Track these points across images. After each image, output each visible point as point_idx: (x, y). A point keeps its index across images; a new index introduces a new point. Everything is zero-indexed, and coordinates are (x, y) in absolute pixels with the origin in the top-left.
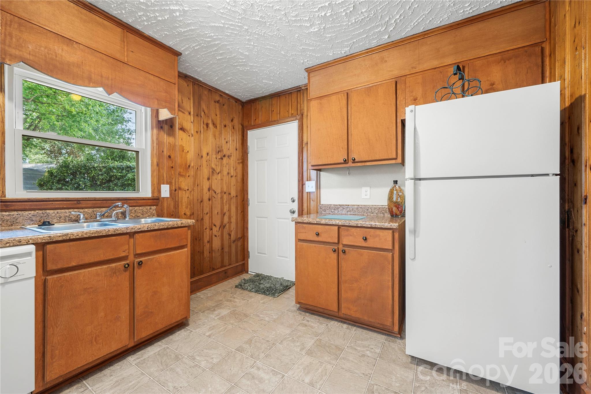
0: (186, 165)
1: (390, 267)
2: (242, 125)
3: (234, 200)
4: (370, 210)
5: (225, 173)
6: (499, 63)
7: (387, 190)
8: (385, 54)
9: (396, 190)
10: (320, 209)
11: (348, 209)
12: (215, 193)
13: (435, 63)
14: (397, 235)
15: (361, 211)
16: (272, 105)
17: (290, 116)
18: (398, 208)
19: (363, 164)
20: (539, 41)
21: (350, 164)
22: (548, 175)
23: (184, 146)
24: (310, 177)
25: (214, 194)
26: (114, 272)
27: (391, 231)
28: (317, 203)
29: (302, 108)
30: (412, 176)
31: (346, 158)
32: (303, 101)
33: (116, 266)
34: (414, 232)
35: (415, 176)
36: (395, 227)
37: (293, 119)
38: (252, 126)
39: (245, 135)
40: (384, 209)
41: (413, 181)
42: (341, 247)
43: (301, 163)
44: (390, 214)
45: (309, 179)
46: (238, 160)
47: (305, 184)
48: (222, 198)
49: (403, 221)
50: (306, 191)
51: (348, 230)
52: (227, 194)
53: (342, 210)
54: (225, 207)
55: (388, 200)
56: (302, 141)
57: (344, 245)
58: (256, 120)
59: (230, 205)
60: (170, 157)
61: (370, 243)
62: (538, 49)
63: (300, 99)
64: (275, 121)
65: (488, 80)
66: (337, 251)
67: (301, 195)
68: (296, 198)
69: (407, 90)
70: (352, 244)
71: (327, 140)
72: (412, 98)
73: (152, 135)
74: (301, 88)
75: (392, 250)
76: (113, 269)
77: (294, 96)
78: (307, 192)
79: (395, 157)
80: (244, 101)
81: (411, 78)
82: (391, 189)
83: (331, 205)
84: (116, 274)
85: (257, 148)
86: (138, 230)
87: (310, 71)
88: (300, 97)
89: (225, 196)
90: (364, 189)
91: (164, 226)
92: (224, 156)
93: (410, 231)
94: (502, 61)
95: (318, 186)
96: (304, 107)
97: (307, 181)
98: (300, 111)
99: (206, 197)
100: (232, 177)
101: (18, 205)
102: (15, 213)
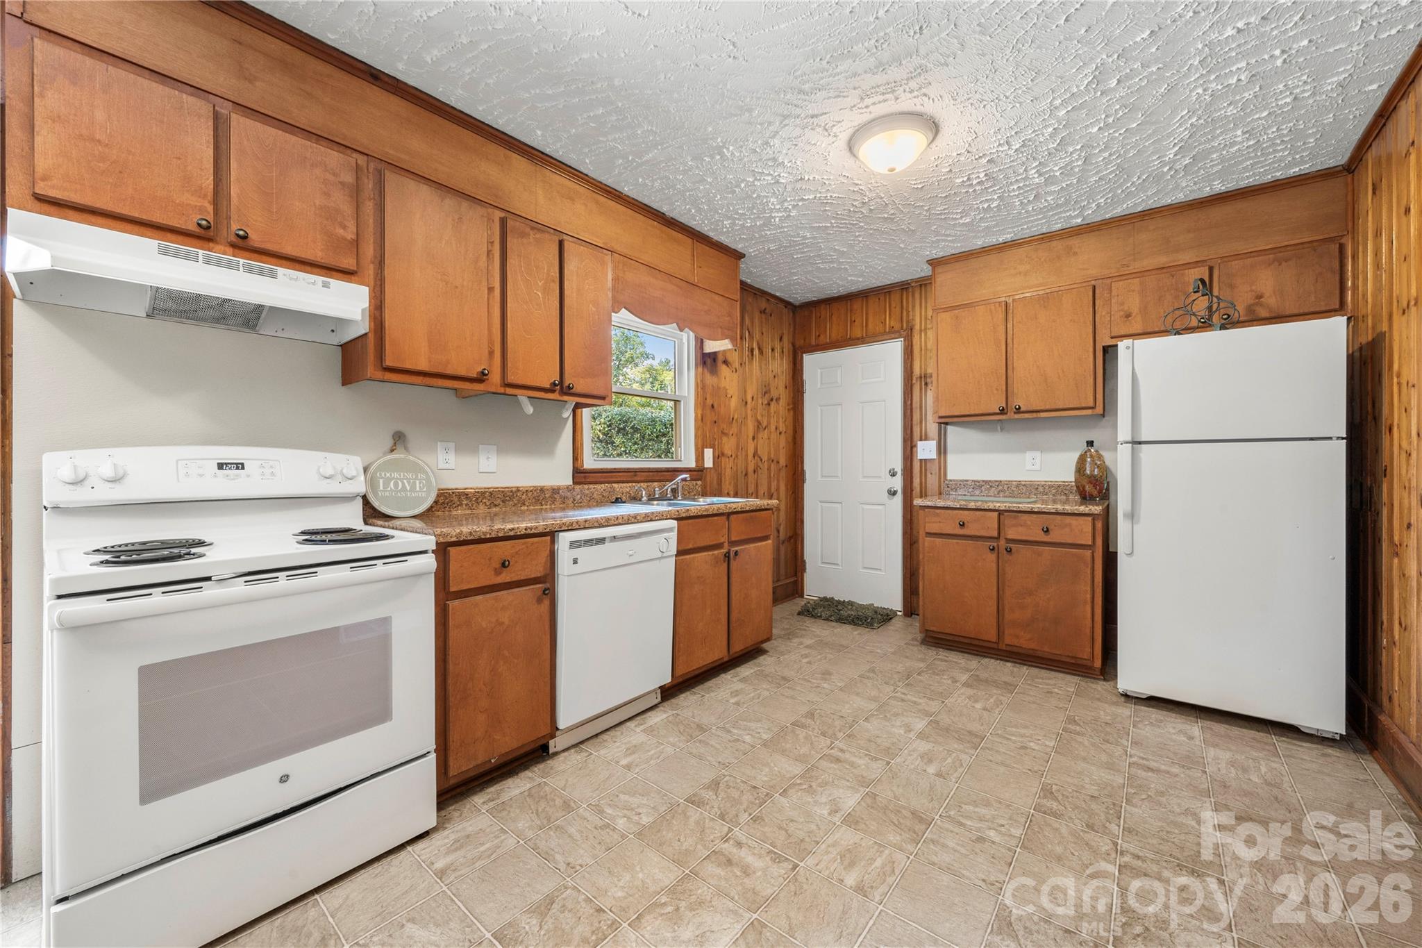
0: (729, 418)
1: (1089, 571)
2: (793, 345)
3: (783, 474)
4: (1041, 489)
5: (773, 428)
6: (1270, 265)
7: (1075, 456)
8: (1074, 242)
9: (1091, 456)
10: (945, 487)
11: (1000, 488)
12: (761, 460)
13: (1162, 260)
14: (1099, 525)
15: (1024, 491)
16: (851, 310)
17: (887, 330)
18: (1095, 486)
19: (1035, 415)
20: (1336, 234)
21: (1011, 415)
22: (1330, 438)
23: (727, 387)
24: (926, 435)
25: (760, 464)
26: (717, 561)
27: (1090, 519)
28: (940, 478)
29: (911, 318)
30: (1129, 439)
31: (1004, 406)
32: (914, 307)
34: (1132, 516)
35: (1132, 438)
36: (1096, 512)
37: (893, 336)
38: (813, 346)
39: (798, 361)
40: (1068, 488)
41: (1130, 445)
42: (1002, 542)
43: (909, 411)
44: (1080, 495)
45: (924, 438)
46: (788, 405)
47: (916, 446)
48: (769, 469)
49: (1106, 504)
50: (919, 458)
51: (1015, 518)
52: (775, 462)
53: (989, 489)
54: (772, 484)
55: (1076, 472)
56: (912, 373)
57: (1008, 541)
58: (819, 336)
59: (778, 481)
60: (713, 406)
61: (1054, 536)
62: (1334, 248)
63: (908, 303)
64: (858, 339)
65: (1252, 291)
66: (996, 548)
67: (909, 464)
68: (899, 469)
69: (1113, 301)
70: (1024, 538)
71: (968, 376)
72: (1122, 313)
73: (696, 375)
74: (909, 284)
75: (1091, 547)
76: (716, 557)
77: (896, 297)
78: (921, 460)
79: (1091, 404)
80: (797, 303)
81: (1121, 283)
82: (1081, 456)
83: (967, 481)
85: (822, 383)
86: (734, 511)
87: (934, 263)
88: (907, 299)
89: (773, 467)
90: (1029, 455)
92: (772, 400)
93: (1125, 515)
94: (1276, 263)
95: (942, 450)
96: (914, 316)
97: (921, 440)
98: (908, 322)
99: (751, 469)
100: (780, 433)
101: (593, 477)
102: (591, 486)
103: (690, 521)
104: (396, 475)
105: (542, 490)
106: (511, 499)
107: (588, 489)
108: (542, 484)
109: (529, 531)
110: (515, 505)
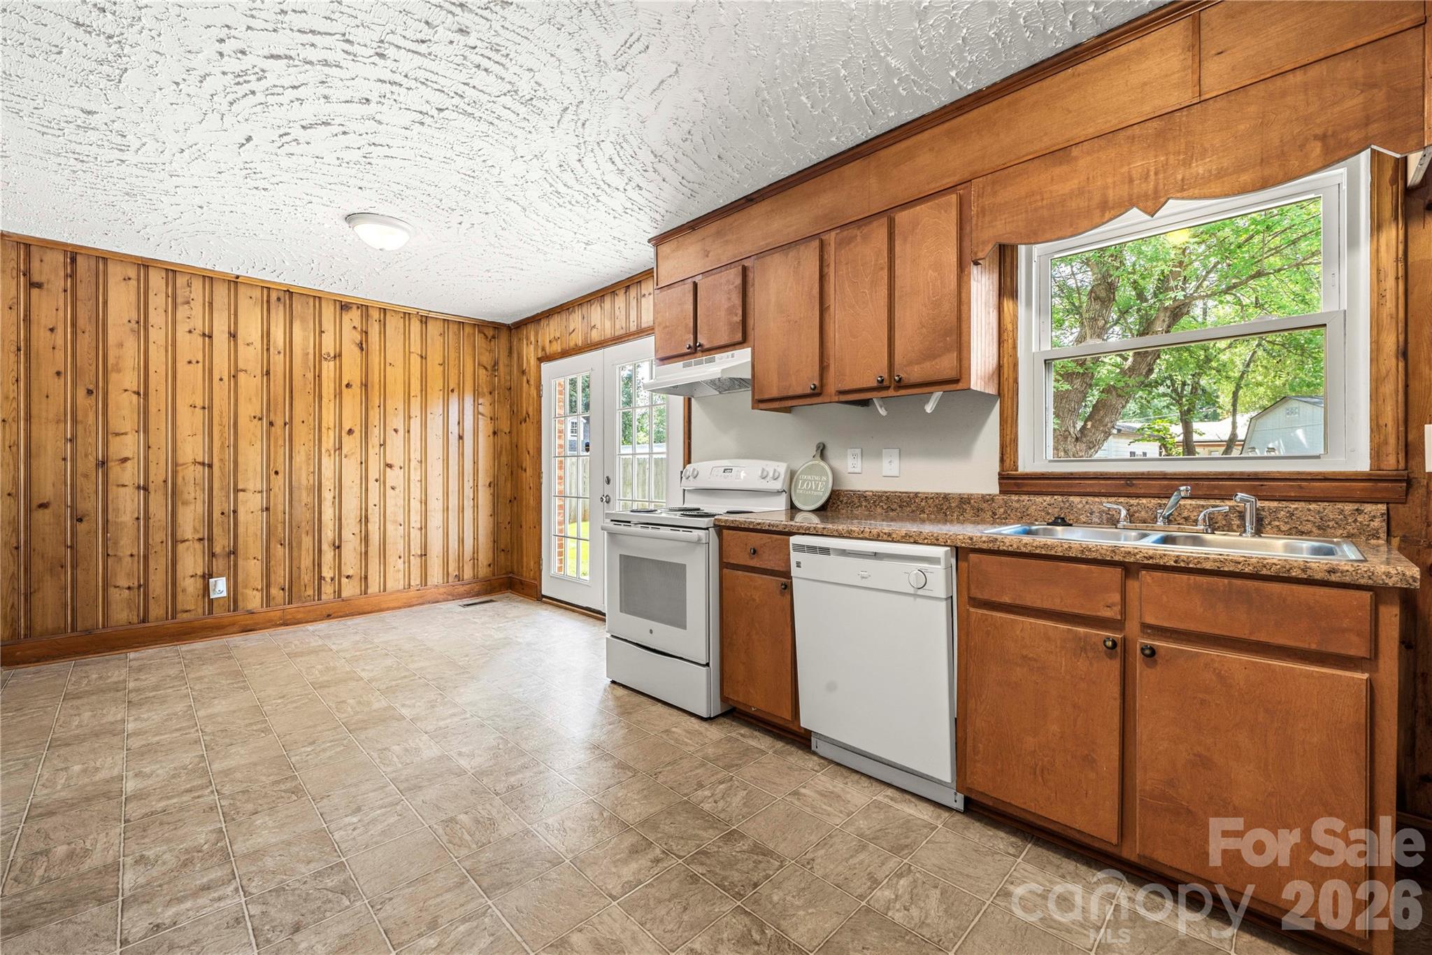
26: (1083, 646)
33: (1086, 635)
76: (1080, 639)
84: (1086, 653)
86: (1146, 562)
91: (1240, 566)
101: (1031, 485)
102: (1026, 498)
103: (1004, 559)
104: (809, 477)
105: (946, 497)
106: (909, 505)
107: (1018, 501)
108: (947, 491)
109: (771, 528)
110: (913, 511)
